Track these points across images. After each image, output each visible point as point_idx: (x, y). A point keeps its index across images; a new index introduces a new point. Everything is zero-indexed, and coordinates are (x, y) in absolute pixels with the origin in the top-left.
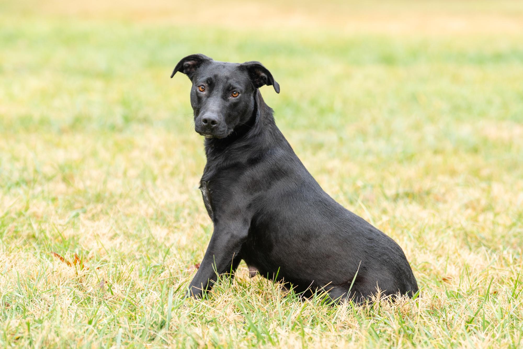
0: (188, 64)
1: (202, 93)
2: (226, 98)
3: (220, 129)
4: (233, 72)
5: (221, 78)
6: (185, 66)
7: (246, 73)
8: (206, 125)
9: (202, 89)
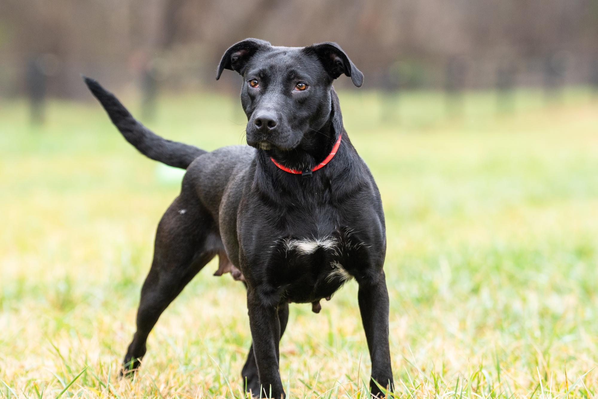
1: (254, 88)
2: (288, 92)
3: (281, 134)
4: (297, 59)
5: (280, 69)
6: (233, 59)
7: (315, 58)
8: (260, 128)
9: (254, 84)
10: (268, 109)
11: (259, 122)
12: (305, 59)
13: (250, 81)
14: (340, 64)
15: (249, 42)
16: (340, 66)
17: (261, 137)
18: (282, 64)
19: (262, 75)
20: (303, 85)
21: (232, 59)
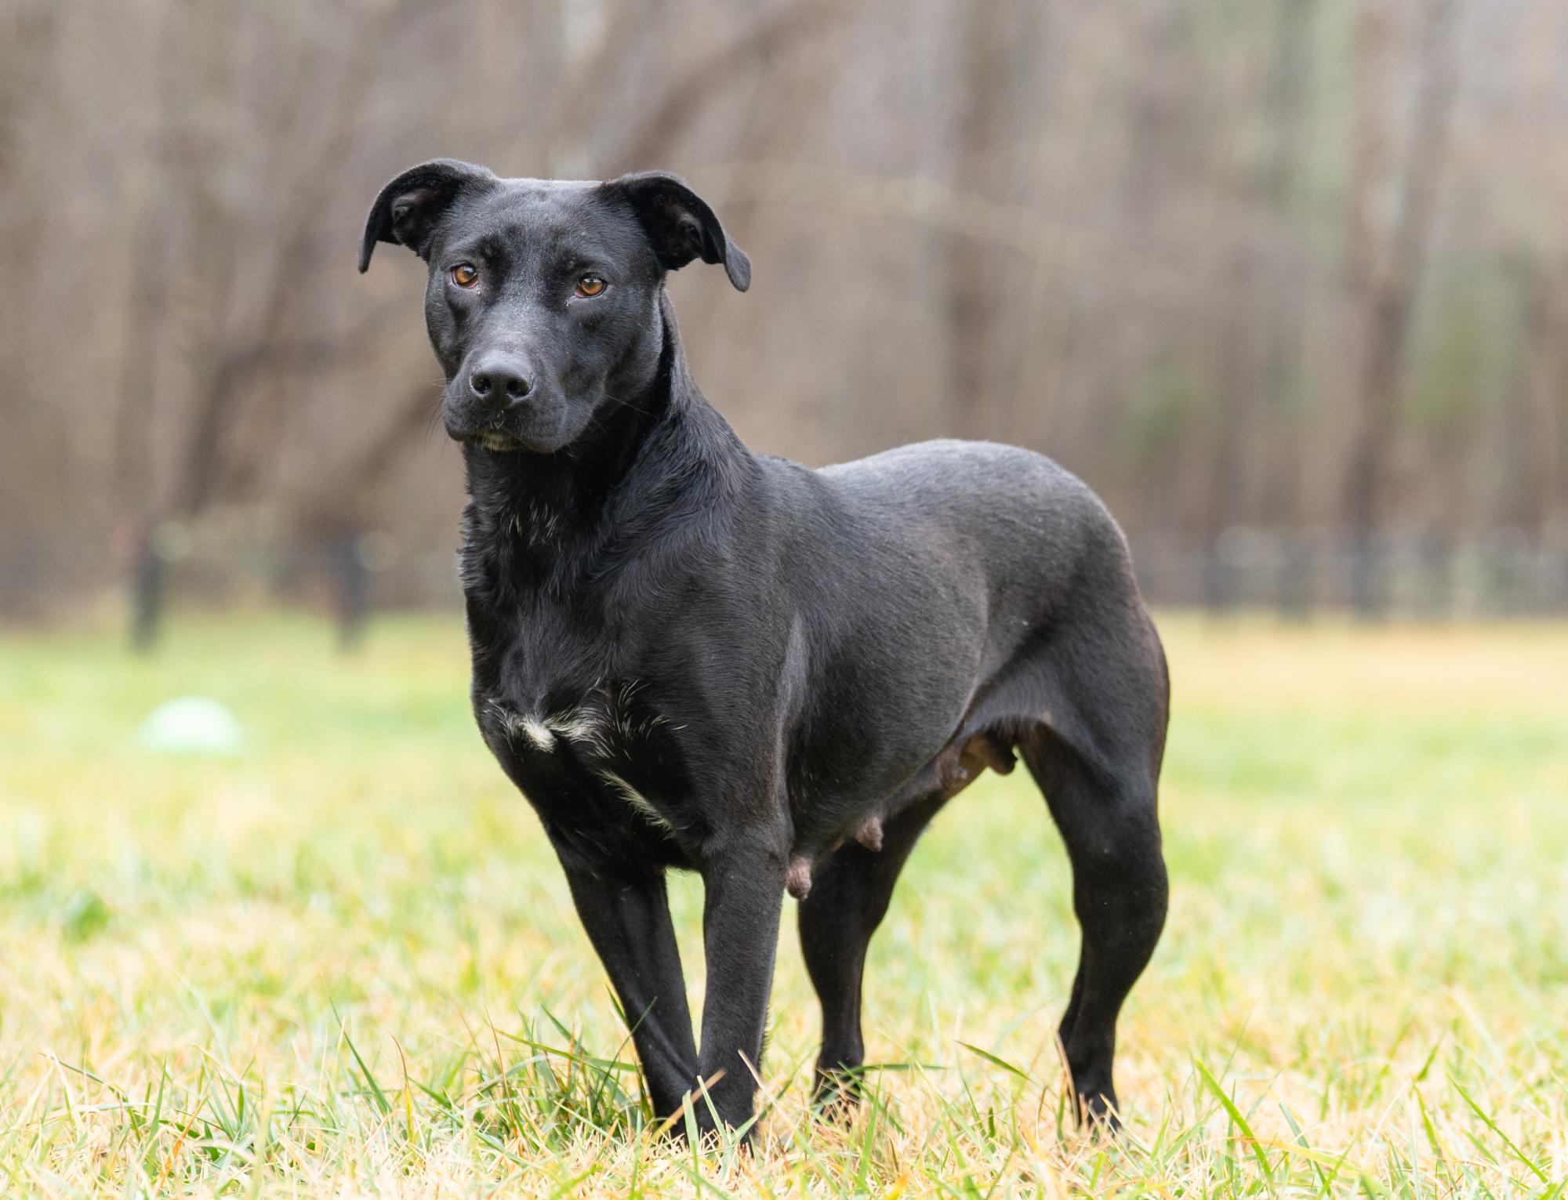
0: (409, 204)
1: (466, 290)
2: (557, 302)
3: (539, 415)
4: (579, 212)
5: (533, 237)
6: (397, 213)
7: (626, 212)
8: (485, 398)
9: (465, 277)
10: (509, 348)
11: (484, 381)
12: (598, 213)
13: (455, 269)
14: (695, 233)
15: (438, 166)
16: (693, 239)
17: (486, 420)
18: (536, 223)
19: (489, 252)
20: (596, 281)
21: (393, 215)
